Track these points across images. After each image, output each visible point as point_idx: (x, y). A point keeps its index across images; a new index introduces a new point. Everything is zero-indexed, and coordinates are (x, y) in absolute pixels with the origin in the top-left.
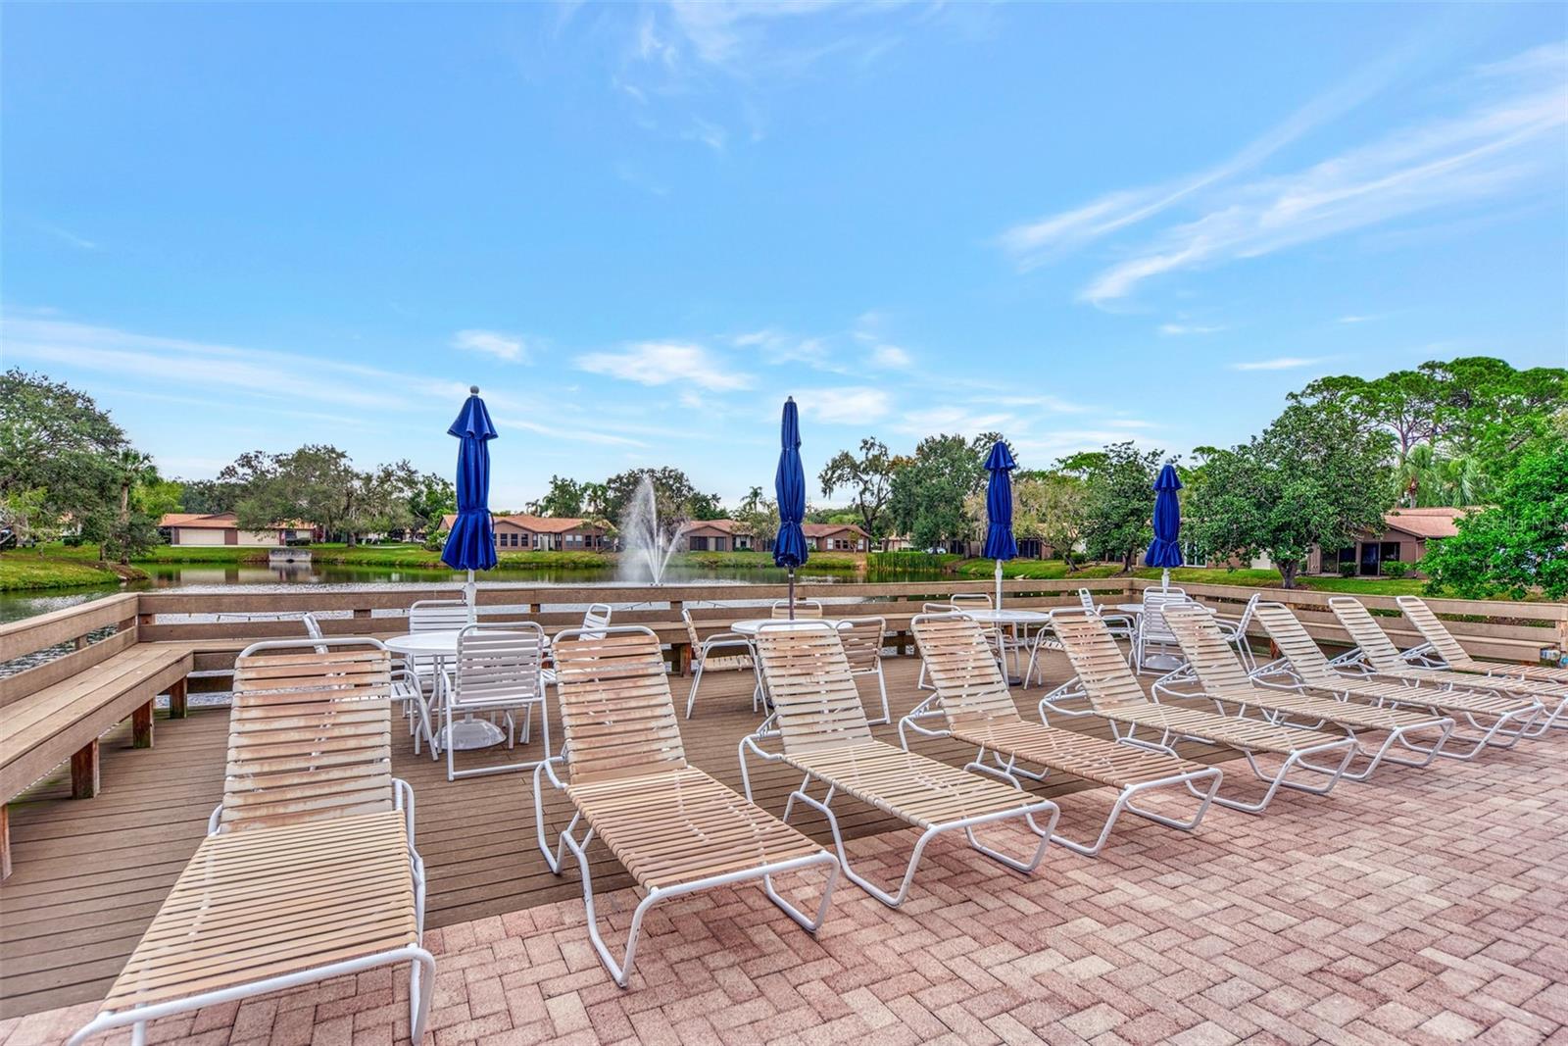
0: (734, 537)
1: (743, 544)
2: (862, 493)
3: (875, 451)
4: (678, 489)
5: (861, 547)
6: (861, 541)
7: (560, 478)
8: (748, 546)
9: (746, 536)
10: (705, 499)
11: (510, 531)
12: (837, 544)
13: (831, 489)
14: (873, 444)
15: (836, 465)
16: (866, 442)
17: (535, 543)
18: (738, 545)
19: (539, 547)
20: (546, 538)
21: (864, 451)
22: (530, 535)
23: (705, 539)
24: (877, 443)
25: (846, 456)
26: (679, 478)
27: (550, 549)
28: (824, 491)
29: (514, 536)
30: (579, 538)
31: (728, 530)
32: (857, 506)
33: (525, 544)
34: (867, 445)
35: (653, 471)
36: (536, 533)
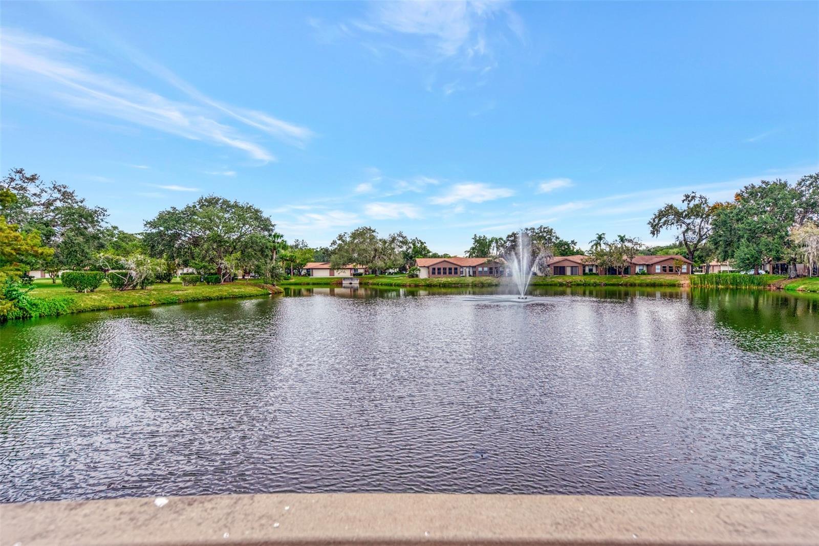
0: (584, 266)
1: (591, 270)
2: (684, 233)
3: (697, 201)
4: (550, 239)
5: (684, 271)
6: (685, 267)
7: (478, 236)
8: (594, 271)
9: (593, 265)
10: (566, 244)
11: (448, 266)
12: (664, 269)
13: (658, 231)
14: (693, 197)
15: (661, 215)
16: (687, 196)
17: (462, 273)
18: (587, 270)
19: (464, 275)
20: (467, 270)
21: (686, 202)
22: (458, 268)
23: (564, 268)
24: (698, 195)
25: (671, 207)
26: (550, 232)
27: (470, 276)
28: (653, 233)
29: (450, 269)
30: (486, 269)
31: (580, 262)
32: (681, 243)
33: (456, 273)
34: (689, 198)
35: (534, 229)
36: (462, 267)
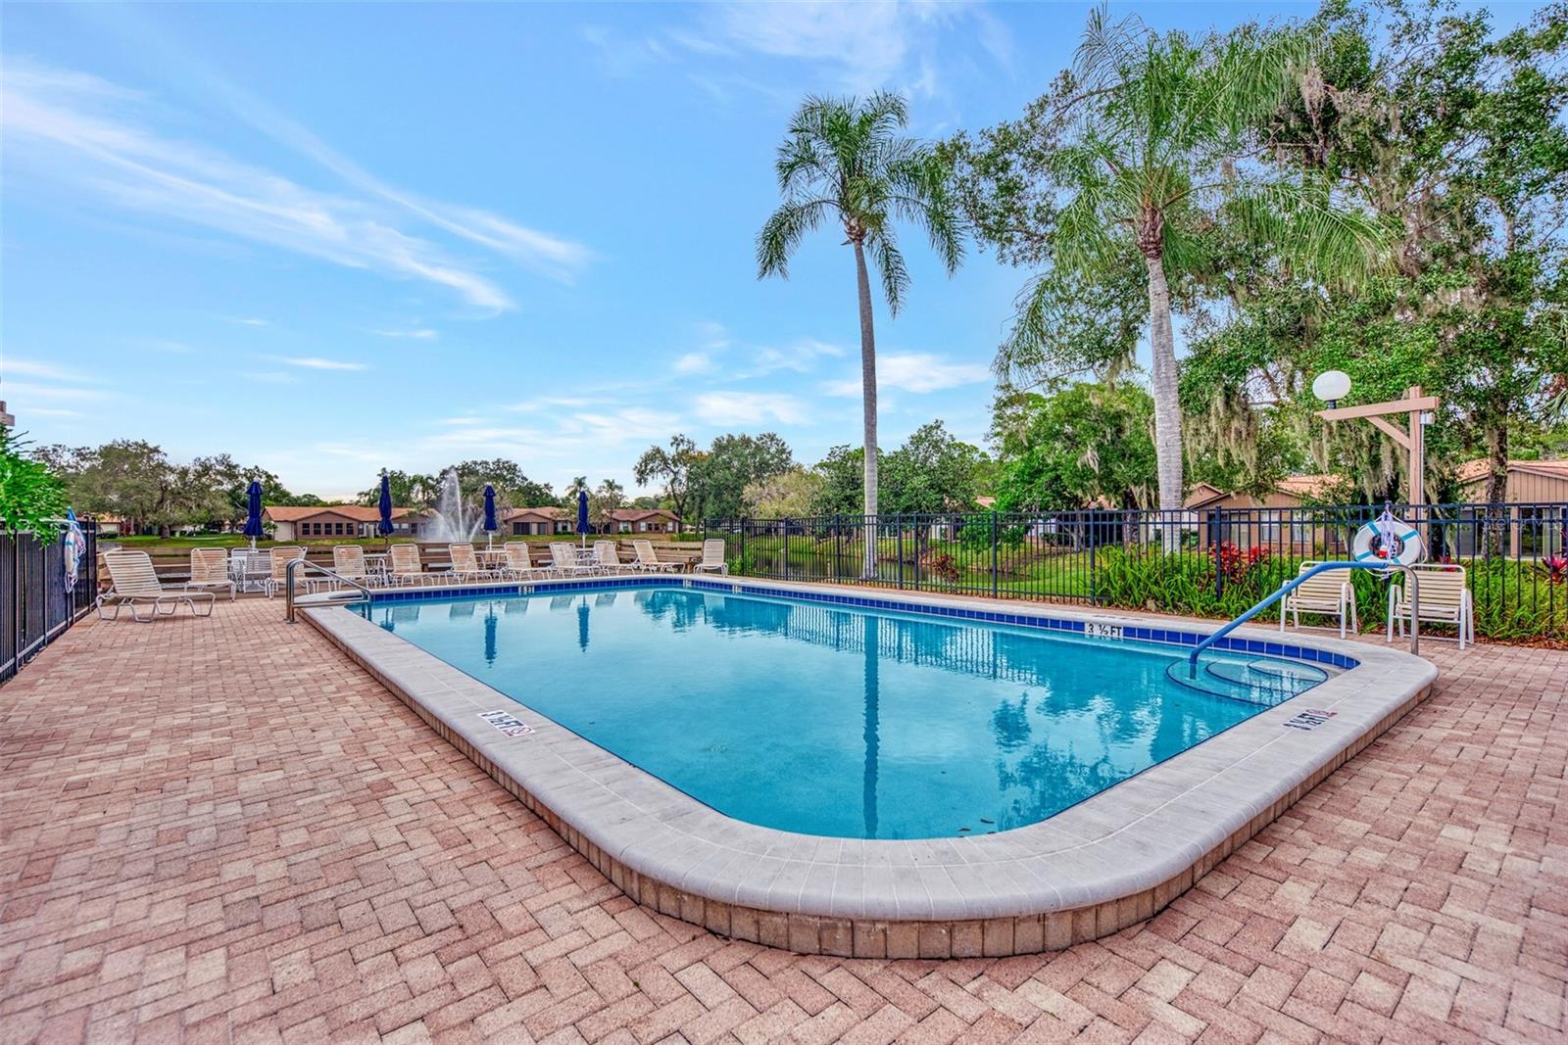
0: (556, 523)
1: (565, 528)
2: (672, 482)
3: (682, 447)
4: (511, 479)
5: (670, 529)
6: (670, 524)
7: (389, 470)
8: (570, 530)
9: (566, 521)
11: (334, 521)
12: (649, 527)
13: (646, 480)
14: (682, 441)
15: (648, 459)
16: (676, 439)
17: (361, 531)
18: (560, 529)
19: (365, 535)
20: (372, 527)
21: (675, 446)
22: (355, 524)
23: (528, 524)
24: (686, 439)
25: (658, 451)
26: (513, 469)
27: (376, 536)
28: (639, 481)
29: (339, 525)
30: (405, 526)
31: (549, 516)
32: (669, 495)
33: (350, 531)
34: (677, 441)
35: (486, 463)
36: (362, 522)
